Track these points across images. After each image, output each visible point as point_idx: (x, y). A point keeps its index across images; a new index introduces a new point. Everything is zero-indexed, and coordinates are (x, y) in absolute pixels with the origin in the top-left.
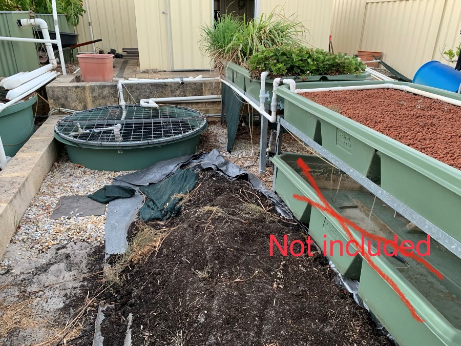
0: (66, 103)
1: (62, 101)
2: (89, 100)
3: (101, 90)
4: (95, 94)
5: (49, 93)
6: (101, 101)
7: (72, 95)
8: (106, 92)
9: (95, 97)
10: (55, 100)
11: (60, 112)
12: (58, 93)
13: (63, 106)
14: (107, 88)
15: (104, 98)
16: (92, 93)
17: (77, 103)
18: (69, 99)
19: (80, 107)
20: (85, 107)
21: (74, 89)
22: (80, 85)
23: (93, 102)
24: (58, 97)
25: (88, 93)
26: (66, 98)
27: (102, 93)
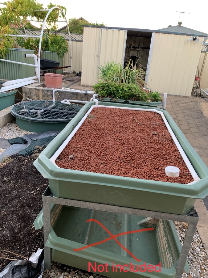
0: (30, 96)
1: (29, 95)
2: (41, 96)
3: (47, 92)
4: (43, 94)
5: (23, 90)
6: (46, 97)
7: (33, 92)
8: (49, 93)
9: (43, 95)
10: (25, 94)
11: (27, 100)
12: (27, 91)
13: (29, 97)
14: (49, 92)
15: (48, 96)
16: (42, 93)
17: (35, 97)
18: (32, 94)
19: (36, 99)
20: (38, 99)
21: (34, 90)
22: (37, 88)
23: (42, 97)
24: (27, 93)
25: (40, 92)
26: (30, 94)
27: (47, 93)
